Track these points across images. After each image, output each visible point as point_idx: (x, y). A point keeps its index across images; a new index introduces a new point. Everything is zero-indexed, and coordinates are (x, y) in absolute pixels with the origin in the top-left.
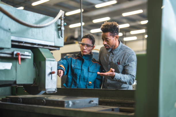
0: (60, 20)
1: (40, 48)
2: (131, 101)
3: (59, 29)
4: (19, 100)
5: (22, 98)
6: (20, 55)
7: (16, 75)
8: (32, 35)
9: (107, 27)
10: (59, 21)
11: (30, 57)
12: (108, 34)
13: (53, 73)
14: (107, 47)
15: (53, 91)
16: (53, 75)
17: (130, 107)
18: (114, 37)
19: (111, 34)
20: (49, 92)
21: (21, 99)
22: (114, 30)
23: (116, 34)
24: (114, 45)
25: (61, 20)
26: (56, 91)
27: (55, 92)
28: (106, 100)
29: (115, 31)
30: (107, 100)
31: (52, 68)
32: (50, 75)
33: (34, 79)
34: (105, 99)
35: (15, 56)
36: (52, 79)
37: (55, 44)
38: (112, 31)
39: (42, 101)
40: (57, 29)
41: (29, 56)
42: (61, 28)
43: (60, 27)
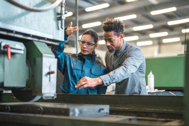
0: (60, 7)
1: (35, 41)
2: (149, 109)
3: (59, 19)
4: (6, 108)
5: (11, 106)
6: (9, 47)
7: (4, 74)
8: (25, 24)
9: (110, 25)
10: (58, 8)
11: (22, 52)
12: (112, 33)
13: (52, 73)
14: (111, 49)
15: (51, 97)
16: (52, 75)
17: (149, 117)
18: (118, 37)
19: (115, 33)
20: (46, 97)
21: (9, 108)
22: (119, 28)
23: (121, 32)
24: (119, 46)
25: (62, 7)
26: (56, 97)
27: (54, 98)
28: (117, 109)
29: (120, 30)
30: (119, 108)
31: (50, 66)
32: (48, 76)
33: (26, 81)
34: (115, 107)
35: (2, 49)
36: (50, 80)
37: (53, 36)
38: (116, 30)
39: (39, 109)
40: (56, 19)
41: (21, 50)
42: (61, 17)
43: (59, 16)
